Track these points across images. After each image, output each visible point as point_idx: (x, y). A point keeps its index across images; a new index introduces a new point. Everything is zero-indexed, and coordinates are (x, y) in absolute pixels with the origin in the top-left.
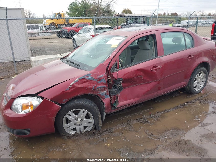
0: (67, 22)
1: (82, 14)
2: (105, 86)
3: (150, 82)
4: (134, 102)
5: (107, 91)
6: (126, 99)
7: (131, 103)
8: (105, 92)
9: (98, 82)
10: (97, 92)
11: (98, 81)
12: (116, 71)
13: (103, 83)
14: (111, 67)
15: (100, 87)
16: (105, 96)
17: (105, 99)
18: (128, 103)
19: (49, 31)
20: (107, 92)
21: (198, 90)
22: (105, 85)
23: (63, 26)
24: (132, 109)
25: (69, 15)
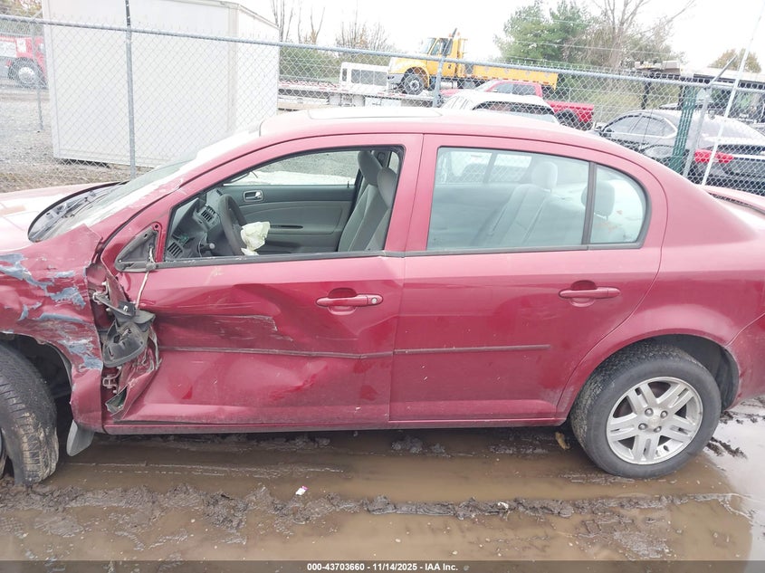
0: (470, 72)
1: (550, 52)
2: (79, 318)
3: (314, 353)
4: (220, 420)
5: (93, 342)
6: (188, 397)
7: (204, 421)
8: (84, 341)
9: (52, 294)
10: (50, 333)
11: (50, 289)
12: (144, 270)
13: (70, 306)
14: (118, 247)
15: (56, 319)
16: (85, 357)
17: (84, 369)
18: (189, 417)
19: (398, 95)
20: (92, 345)
21: (643, 461)
22: (80, 313)
23: (450, 84)
24: (263, 444)
25: (501, 48)
